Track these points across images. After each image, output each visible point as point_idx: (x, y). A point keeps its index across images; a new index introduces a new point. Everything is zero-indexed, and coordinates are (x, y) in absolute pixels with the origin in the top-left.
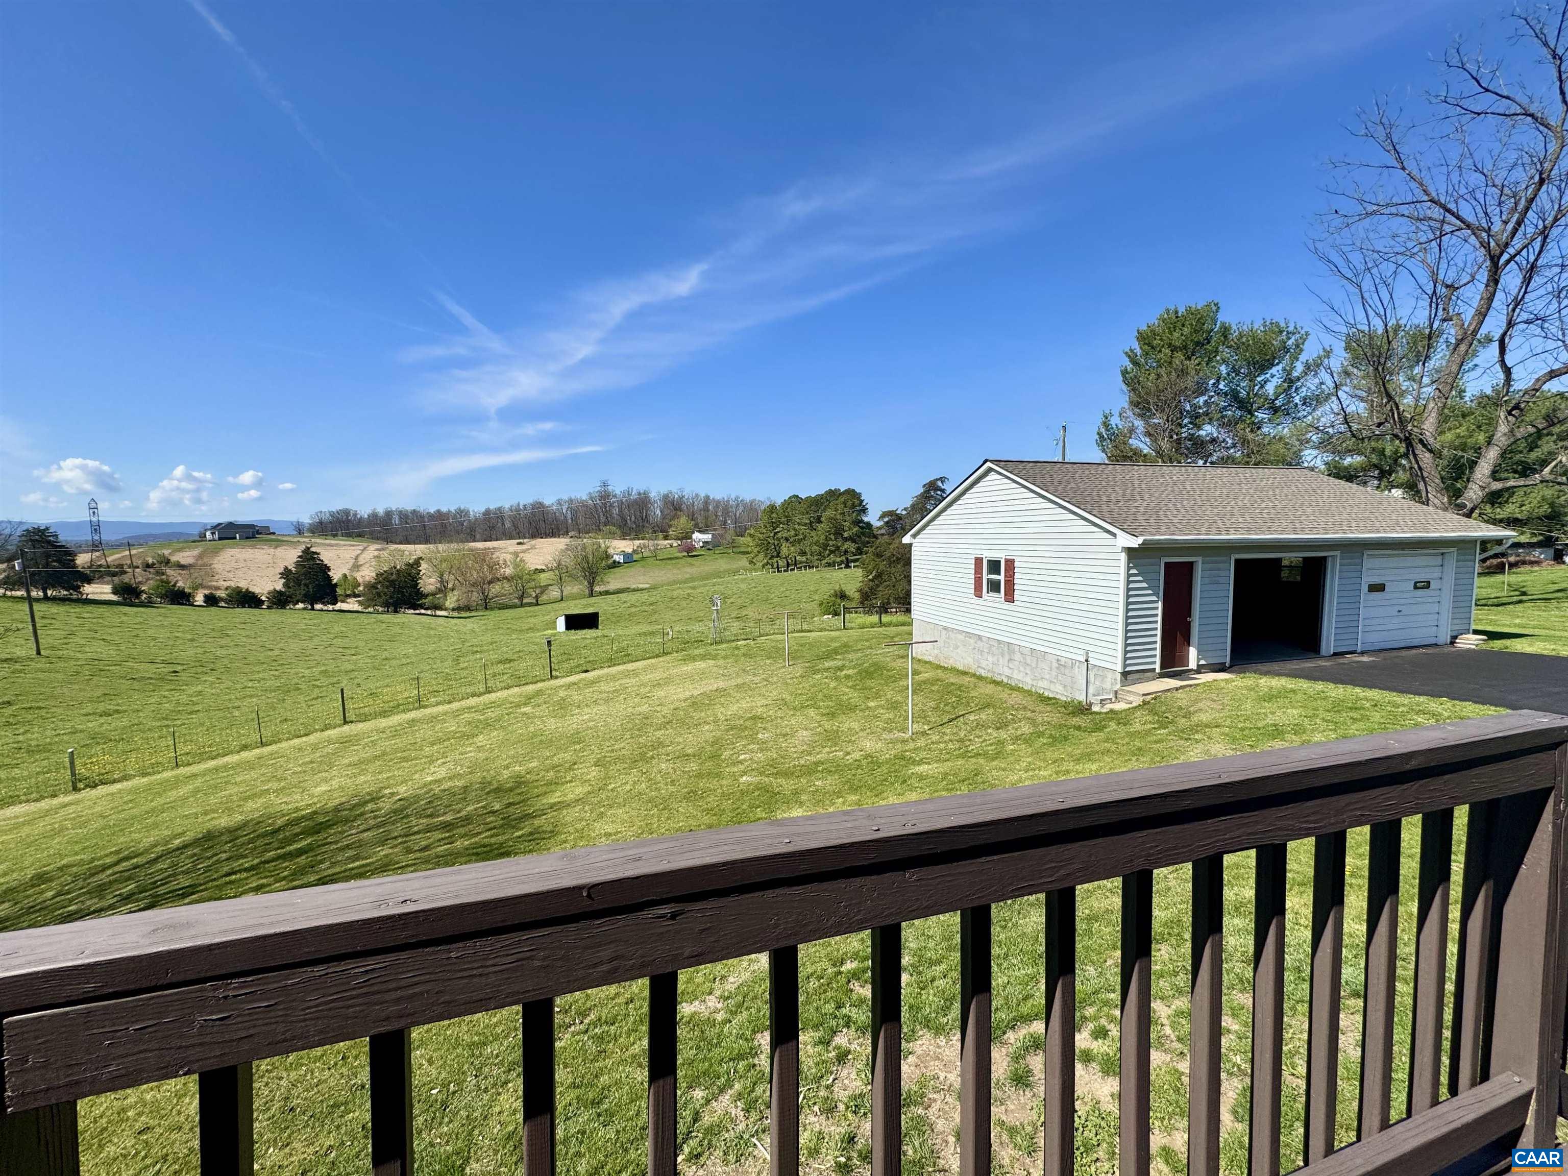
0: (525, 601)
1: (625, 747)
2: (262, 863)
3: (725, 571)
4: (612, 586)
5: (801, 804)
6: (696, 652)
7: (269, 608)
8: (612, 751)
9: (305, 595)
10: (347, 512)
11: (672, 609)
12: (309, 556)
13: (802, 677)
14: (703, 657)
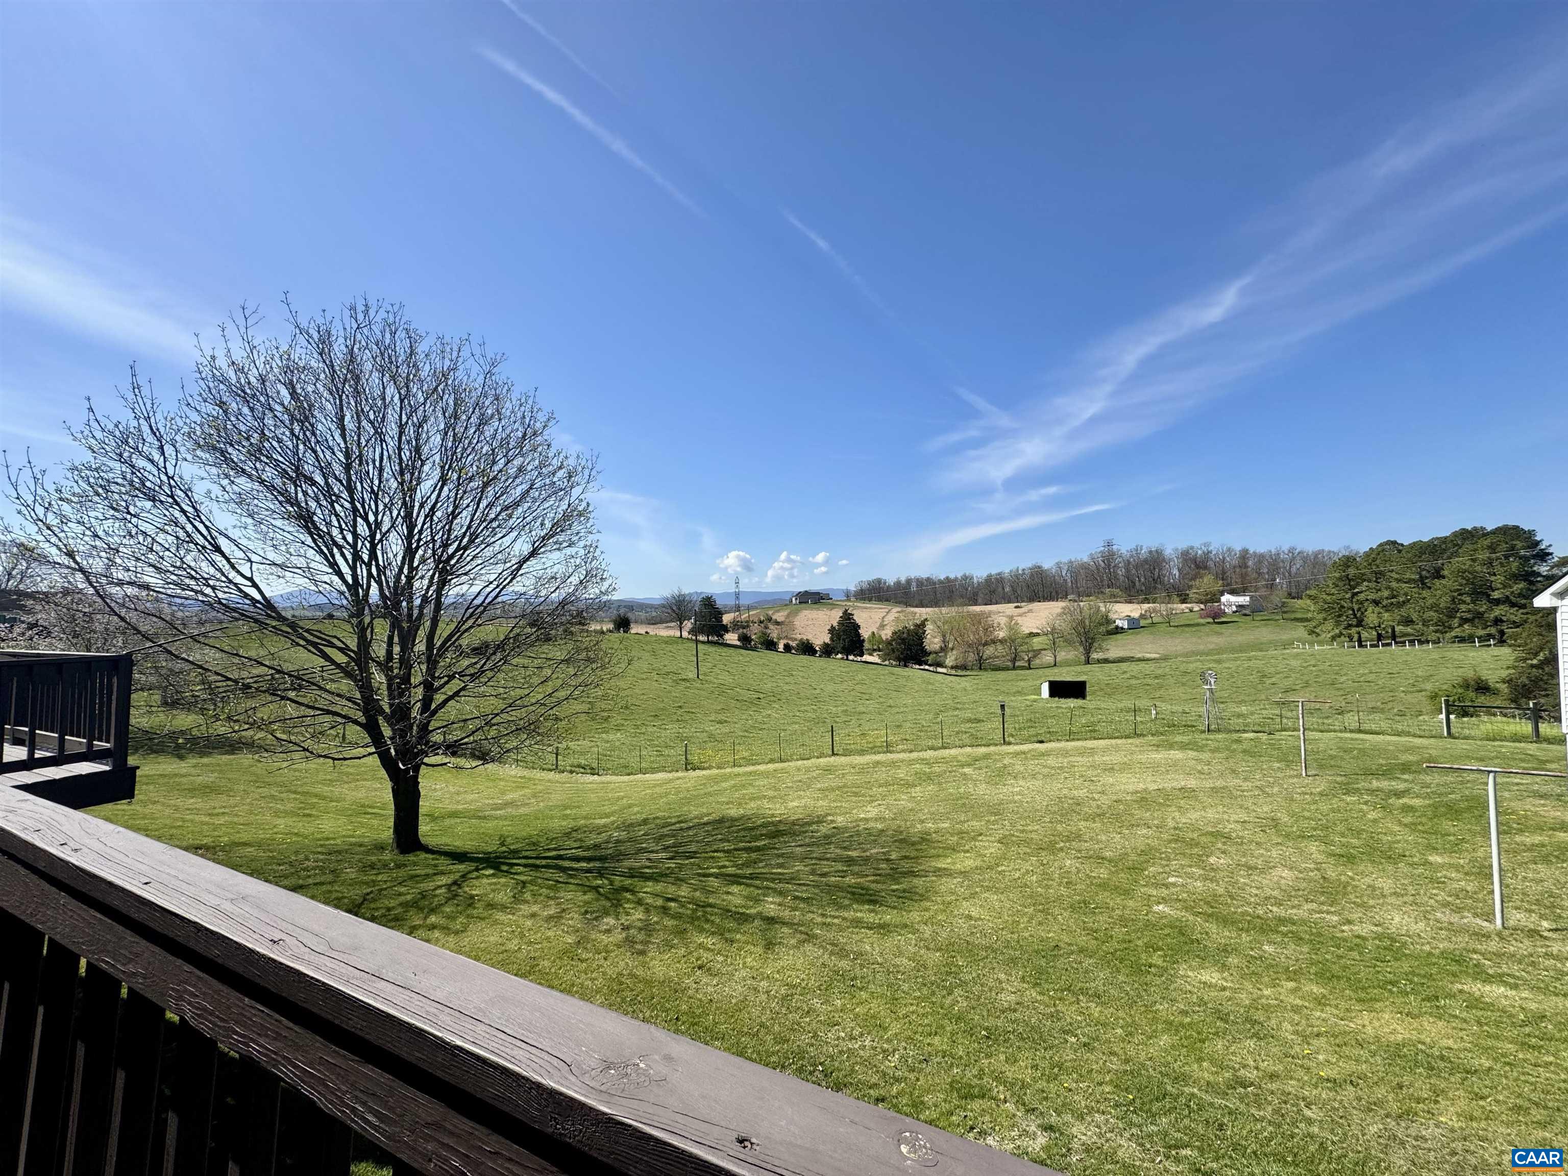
0: (1017, 664)
1: (1038, 831)
2: (736, 850)
3: (1270, 642)
4: (1113, 654)
5: (1224, 967)
6: (1179, 738)
7: (820, 656)
8: (1022, 831)
9: (843, 648)
10: (879, 581)
11: (1184, 684)
12: (847, 617)
13: (1321, 794)
14: (1183, 747)
